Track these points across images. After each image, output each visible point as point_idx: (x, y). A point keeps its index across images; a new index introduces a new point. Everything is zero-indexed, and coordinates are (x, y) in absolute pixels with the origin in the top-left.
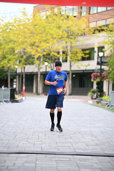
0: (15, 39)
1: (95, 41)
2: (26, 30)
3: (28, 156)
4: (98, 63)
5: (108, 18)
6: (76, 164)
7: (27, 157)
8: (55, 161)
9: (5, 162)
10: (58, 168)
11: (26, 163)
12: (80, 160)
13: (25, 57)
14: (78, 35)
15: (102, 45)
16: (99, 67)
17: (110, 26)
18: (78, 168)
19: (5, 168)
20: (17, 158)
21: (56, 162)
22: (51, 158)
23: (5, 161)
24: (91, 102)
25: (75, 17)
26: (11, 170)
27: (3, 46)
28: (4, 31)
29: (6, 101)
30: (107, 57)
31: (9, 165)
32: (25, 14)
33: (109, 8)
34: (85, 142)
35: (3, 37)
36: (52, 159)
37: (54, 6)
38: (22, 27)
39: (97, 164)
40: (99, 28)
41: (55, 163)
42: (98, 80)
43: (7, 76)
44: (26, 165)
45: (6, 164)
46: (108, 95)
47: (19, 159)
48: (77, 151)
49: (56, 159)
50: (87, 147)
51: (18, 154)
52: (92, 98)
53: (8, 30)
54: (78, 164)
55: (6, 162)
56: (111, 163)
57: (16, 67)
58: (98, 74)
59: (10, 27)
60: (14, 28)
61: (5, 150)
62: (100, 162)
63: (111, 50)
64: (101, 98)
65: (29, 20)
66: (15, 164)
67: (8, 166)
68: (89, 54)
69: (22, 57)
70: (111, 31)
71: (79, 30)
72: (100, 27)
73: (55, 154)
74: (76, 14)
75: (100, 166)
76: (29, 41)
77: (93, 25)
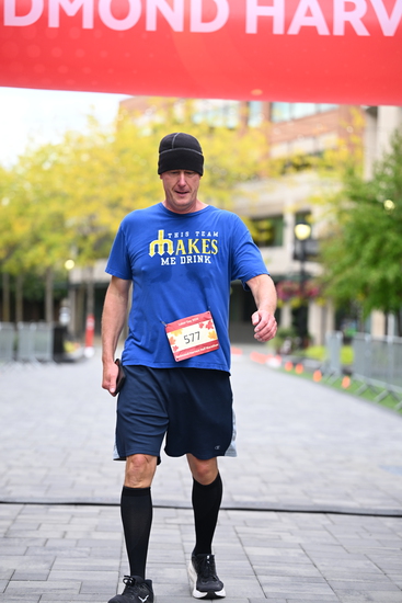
0: (67, 190)
1: (286, 195)
2: (96, 164)
3: (101, 511)
4: (296, 257)
5: (322, 133)
6: (234, 534)
7: (99, 514)
8: (177, 527)
9: (38, 529)
10: (185, 544)
11: (96, 530)
12: (245, 523)
13: (92, 238)
14: (239, 179)
15: (303, 206)
16: (297, 266)
17: (328, 156)
18: (239, 545)
19: (40, 543)
20: (73, 516)
21: (180, 530)
22: (165, 518)
23: (40, 525)
24: (274, 362)
25: (231, 129)
26: (54, 549)
27: (32, 210)
28: (37, 168)
29: (42, 361)
30: (320, 240)
31: (48, 535)
32: (93, 120)
33: (325, 107)
34: (258, 475)
35: (34, 184)
36: (168, 521)
37: (172, 99)
38: (85, 157)
39: (292, 534)
40: (297, 161)
41: (178, 532)
42: (295, 302)
43: (43, 291)
44: (97, 536)
45: (42, 534)
46: (323, 343)
47: (76, 520)
48: (237, 498)
49: (179, 521)
50: (264, 489)
51: (73, 507)
52: (279, 353)
53: (47, 166)
54: (240, 535)
55: (41, 528)
56: (329, 532)
57: (69, 265)
58: (296, 287)
59: (53, 157)
60: (63, 160)
61: (39, 495)
62: (300, 528)
63: (330, 223)
64: (302, 352)
65: (104, 137)
66: (65, 532)
67: (47, 540)
68: (272, 230)
69: (85, 238)
70: (329, 168)
71: (242, 164)
72: (301, 157)
73: (176, 508)
74: (234, 121)
75: (299, 540)
76: (107, 194)
77: (280, 152)
